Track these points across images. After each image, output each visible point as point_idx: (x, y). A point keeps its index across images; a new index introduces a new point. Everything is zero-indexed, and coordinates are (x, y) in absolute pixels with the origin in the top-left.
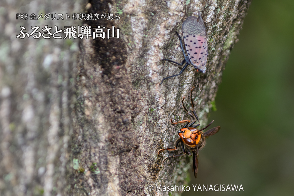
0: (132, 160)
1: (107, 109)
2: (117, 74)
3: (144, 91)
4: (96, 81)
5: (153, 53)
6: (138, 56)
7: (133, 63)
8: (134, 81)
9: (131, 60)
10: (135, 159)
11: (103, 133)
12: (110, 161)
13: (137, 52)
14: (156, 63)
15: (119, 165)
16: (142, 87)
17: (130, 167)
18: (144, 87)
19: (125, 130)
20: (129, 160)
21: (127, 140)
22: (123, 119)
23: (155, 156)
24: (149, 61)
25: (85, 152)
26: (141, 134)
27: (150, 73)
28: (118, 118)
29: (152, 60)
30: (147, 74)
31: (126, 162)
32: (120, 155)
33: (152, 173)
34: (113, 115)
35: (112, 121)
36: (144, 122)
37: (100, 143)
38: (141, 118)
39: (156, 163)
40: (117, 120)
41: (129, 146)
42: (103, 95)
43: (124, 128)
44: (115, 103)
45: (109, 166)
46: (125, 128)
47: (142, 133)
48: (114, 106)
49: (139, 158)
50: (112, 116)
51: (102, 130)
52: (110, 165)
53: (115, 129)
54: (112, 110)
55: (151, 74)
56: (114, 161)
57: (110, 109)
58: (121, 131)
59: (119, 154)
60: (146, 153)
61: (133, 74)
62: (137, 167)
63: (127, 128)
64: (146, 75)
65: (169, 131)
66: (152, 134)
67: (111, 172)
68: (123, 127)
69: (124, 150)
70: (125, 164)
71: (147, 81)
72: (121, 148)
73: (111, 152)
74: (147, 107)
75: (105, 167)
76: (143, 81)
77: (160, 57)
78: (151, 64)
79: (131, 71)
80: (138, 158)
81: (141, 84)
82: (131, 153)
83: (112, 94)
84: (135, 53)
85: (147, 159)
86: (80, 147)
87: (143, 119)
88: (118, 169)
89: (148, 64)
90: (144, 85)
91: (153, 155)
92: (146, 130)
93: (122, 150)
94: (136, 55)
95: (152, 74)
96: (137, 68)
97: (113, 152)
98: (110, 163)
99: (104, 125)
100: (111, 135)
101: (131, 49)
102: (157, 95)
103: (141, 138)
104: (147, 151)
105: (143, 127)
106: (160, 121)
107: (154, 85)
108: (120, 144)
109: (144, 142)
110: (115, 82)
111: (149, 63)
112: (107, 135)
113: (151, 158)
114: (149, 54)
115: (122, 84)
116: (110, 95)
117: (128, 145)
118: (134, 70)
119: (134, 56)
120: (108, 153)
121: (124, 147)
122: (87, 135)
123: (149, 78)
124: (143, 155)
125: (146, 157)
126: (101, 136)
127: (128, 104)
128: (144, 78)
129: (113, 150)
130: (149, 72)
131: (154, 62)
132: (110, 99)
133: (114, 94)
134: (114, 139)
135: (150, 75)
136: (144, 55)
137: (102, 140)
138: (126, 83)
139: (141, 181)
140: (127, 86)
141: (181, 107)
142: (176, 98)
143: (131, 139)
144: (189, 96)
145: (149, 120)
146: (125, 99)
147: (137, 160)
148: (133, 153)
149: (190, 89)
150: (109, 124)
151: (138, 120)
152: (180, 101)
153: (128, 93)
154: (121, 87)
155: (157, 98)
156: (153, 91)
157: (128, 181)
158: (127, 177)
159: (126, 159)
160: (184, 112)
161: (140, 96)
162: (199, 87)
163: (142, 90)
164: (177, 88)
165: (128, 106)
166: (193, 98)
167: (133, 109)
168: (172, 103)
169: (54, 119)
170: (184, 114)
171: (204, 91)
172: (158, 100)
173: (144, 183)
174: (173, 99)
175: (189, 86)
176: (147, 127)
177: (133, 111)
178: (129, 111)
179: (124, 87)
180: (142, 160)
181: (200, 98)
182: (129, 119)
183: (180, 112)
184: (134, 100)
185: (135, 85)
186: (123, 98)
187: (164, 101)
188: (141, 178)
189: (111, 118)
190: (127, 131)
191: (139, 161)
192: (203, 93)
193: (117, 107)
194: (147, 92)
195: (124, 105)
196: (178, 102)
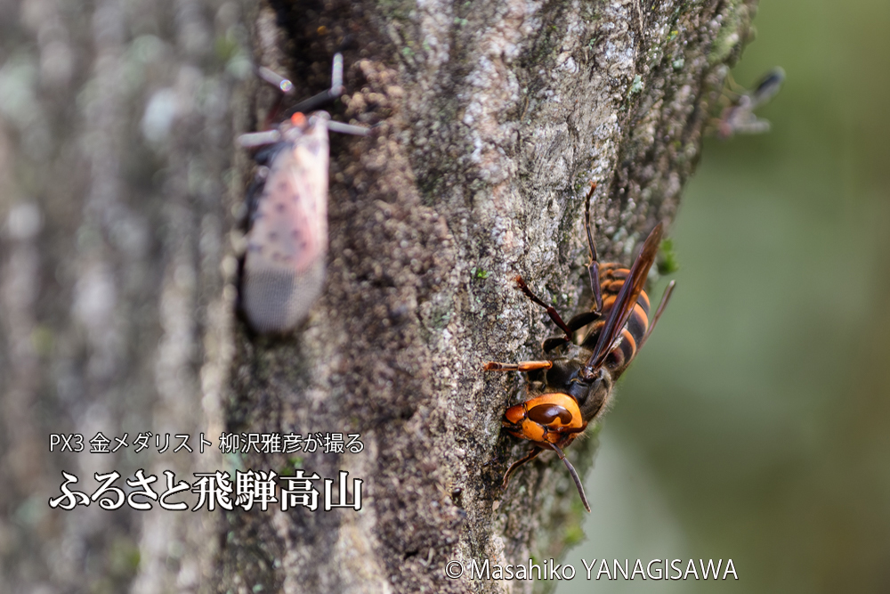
0: (418, 445)
1: (336, 274)
2: (368, 154)
3: (455, 211)
5: (484, 79)
6: (435, 90)
7: (419, 115)
8: (421, 175)
9: (414, 107)
10: (427, 445)
11: (322, 357)
13: (432, 79)
14: (495, 115)
15: (376, 464)
16: (449, 197)
17: (414, 470)
18: (454, 199)
19: (395, 344)
20: (410, 446)
21: (401, 377)
22: (389, 307)
23: (490, 431)
24: (473, 107)
25: (262, 420)
26: (444, 358)
27: (475, 147)
28: (372, 305)
29: (481, 104)
30: (465, 152)
31: (399, 455)
32: (379, 430)
33: (482, 491)
34: (357, 294)
35: (353, 315)
36: (455, 318)
37: (311, 389)
38: (447, 304)
39: (492, 454)
40: (368, 309)
41: (411, 398)
43: (392, 339)
44: (361, 252)
46: (397, 337)
47: (448, 352)
48: (359, 263)
49: (440, 438)
50: (352, 297)
51: (317, 344)
52: (345, 464)
53: (362, 342)
54: (353, 274)
55: (478, 151)
57: (346, 275)
58: (383, 348)
59: (376, 428)
60: (461, 421)
61: (419, 152)
62: (434, 469)
63: (402, 337)
64: (460, 155)
65: (534, 345)
66: (480, 355)
69: (391, 411)
70: (397, 460)
71: (466, 175)
72: (384, 405)
73: (348, 421)
74: (465, 264)
75: (328, 471)
76: (453, 177)
77: (510, 94)
78: (480, 116)
79: (412, 142)
80: (435, 439)
81: (444, 186)
82: (417, 421)
83: (354, 221)
84: (427, 80)
85: (464, 442)
86: (245, 405)
87: (452, 305)
88: (371, 480)
89: (469, 119)
90: (454, 188)
91: (484, 428)
92: (462, 343)
93: (386, 411)
94: (431, 88)
95: (484, 152)
96: (431, 132)
97: (357, 421)
98: (346, 457)
99: (325, 329)
100: (349, 361)
101: (414, 66)
102: (497, 224)
103: (447, 372)
104: (464, 415)
105: (451, 333)
106: (506, 312)
107: (488, 189)
108: (378, 394)
109: (454, 385)
110: (363, 181)
111: (471, 113)
112: (335, 363)
113: (477, 439)
114: (471, 84)
115: (385, 188)
116: (343, 226)
117: (406, 397)
118: (422, 141)
119: (423, 91)
120: (341, 423)
121: (394, 403)
122: (268, 363)
123: (474, 165)
124: (453, 428)
125: (460, 435)
126: (315, 366)
127: (407, 255)
128: (454, 167)
129: (354, 413)
130: (472, 147)
131: (490, 110)
132: (346, 240)
133: (359, 222)
134: (360, 375)
135: (476, 157)
136: (454, 87)
137: (317, 381)
138: (398, 182)
139: (449, 519)
140: (402, 194)
141: (573, 263)
142: (557, 231)
143: (417, 376)
144: (597, 226)
145: (473, 310)
146: (395, 239)
147: (432, 445)
148: (423, 421)
149: (603, 200)
150: (343, 324)
151: (434, 309)
152: (571, 242)
153: (405, 217)
154: (383, 198)
155: (498, 235)
156: (484, 211)
157: (406, 518)
158: (402, 505)
159: (401, 443)
160: (581, 281)
161: (442, 227)
162: (631, 193)
163: (448, 208)
164: (559, 198)
165: (406, 262)
166: (611, 230)
167: (422, 272)
168: (544, 250)
169: (175, 312)
170: (582, 287)
171: (644, 207)
172: (500, 240)
173: (458, 524)
174: (549, 236)
175: (599, 192)
176: (465, 332)
177: (422, 280)
178: (408, 281)
179: (392, 197)
180: (448, 447)
181: (630, 231)
182: (407, 306)
183: (569, 279)
184: (424, 243)
185: (425, 191)
186: (389, 236)
187: (521, 243)
188: (449, 508)
189: (350, 305)
190: (401, 347)
191: (440, 449)
192: (640, 213)
193: (370, 265)
194: (464, 212)
195: (391, 258)
196: (563, 245)
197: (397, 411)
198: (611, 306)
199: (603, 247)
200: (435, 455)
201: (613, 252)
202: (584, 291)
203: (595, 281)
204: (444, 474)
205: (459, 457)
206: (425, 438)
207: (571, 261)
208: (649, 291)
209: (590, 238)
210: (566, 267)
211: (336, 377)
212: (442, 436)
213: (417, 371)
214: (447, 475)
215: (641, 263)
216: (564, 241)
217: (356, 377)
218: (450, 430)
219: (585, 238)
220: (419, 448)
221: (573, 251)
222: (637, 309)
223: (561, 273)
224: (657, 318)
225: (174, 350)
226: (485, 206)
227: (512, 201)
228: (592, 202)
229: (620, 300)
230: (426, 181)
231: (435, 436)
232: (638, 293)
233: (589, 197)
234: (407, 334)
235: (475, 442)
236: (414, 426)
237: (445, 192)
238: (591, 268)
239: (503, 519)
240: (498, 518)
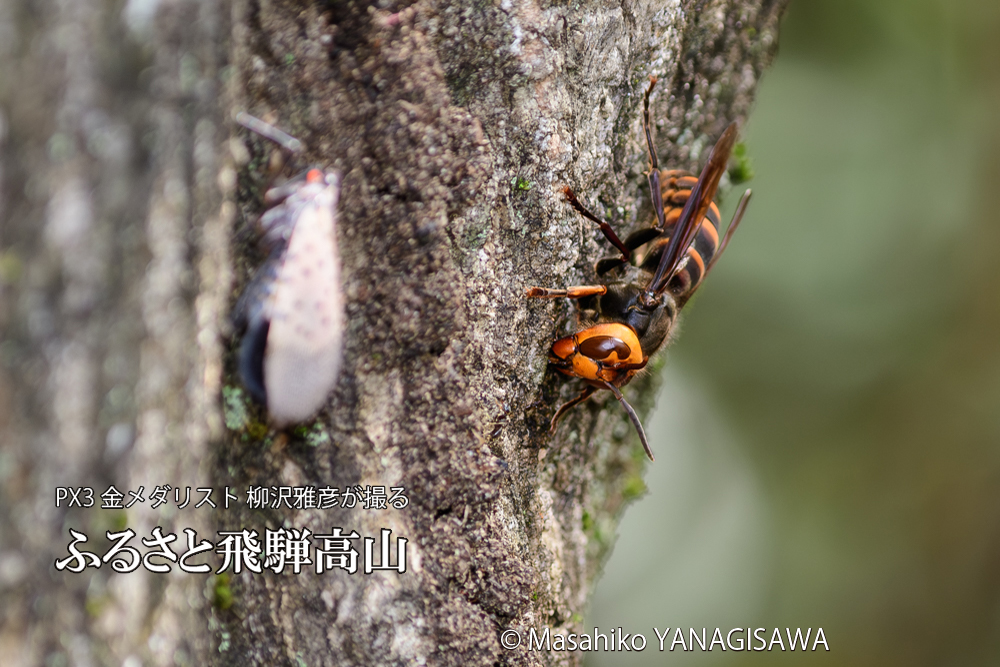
0: (451, 385)
1: (353, 187)
2: (390, 46)
3: (491, 112)
4: (307, 75)
8: (451, 70)
10: (462, 384)
12: (365, 393)
15: (402, 407)
16: (485, 95)
17: (445, 414)
18: (491, 96)
19: (422, 268)
20: (441, 386)
21: (431, 306)
22: (415, 225)
23: (535, 368)
26: (481, 284)
27: (515, 37)
28: (395, 223)
30: (502, 43)
31: (428, 396)
32: (405, 368)
33: (526, 438)
34: (378, 211)
35: (374, 234)
36: (493, 236)
38: (483, 220)
39: (537, 394)
40: (391, 227)
41: (442, 330)
42: (336, 131)
43: (419, 262)
44: (382, 160)
45: (363, 413)
46: (425, 260)
47: (485, 276)
48: (380, 174)
49: (476, 377)
50: (372, 214)
52: (366, 408)
53: (384, 266)
54: (373, 187)
55: (517, 41)
56: (383, 391)
57: (364, 187)
58: (408, 272)
59: (401, 366)
60: (500, 357)
61: (449, 43)
62: (470, 413)
63: (431, 258)
64: (497, 47)
65: (585, 267)
66: (522, 280)
67: (372, 437)
68: (415, 257)
69: (419, 346)
70: (426, 402)
71: (504, 70)
72: (411, 339)
73: (369, 358)
74: (504, 174)
75: (346, 417)
76: (489, 72)
78: (520, 2)
79: (441, 32)
80: (470, 377)
81: (479, 82)
82: (449, 357)
83: (374, 125)
85: (505, 380)
87: (489, 221)
88: (396, 426)
89: (506, 4)
90: (490, 85)
91: (527, 364)
92: (501, 265)
93: (413, 346)
95: (524, 42)
96: (462, 19)
97: (379, 357)
98: (366, 399)
100: (370, 288)
102: (541, 127)
103: (483, 299)
104: (504, 349)
105: (489, 254)
106: (553, 228)
107: (530, 85)
108: (404, 325)
109: (492, 314)
110: (383, 78)
112: (353, 290)
113: (519, 378)
115: (409, 86)
116: (362, 130)
117: (436, 329)
118: (452, 30)
120: (360, 360)
121: (422, 335)
123: (513, 58)
124: (491, 365)
125: (500, 372)
127: (435, 164)
128: (490, 60)
129: (376, 348)
130: (510, 36)
132: (366, 146)
133: (379, 126)
134: (382, 304)
135: (515, 48)
138: (425, 79)
139: (489, 470)
140: (429, 93)
141: (630, 171)
142: (611, 134)
143: (449, 304)
144: (658, 127)
145: (513, 227)
146: (422, 145)
147: (467, 384)
148: (455, 358)
149: (665, 98)
150: (362, 245)
151: (468, 227)
152: (628, 147)
153: (433, 119)
154: (407, 97)
155: (542, 139)
156: (526, 111)
157: (437, 470)
158: (432, 455)
159: (429, 383)
160: (640, 192)
161: (476, 130)
162: (696, 87)
163: (483, 109)
164: (614, 95)
165: (434, 172)
166: (674, 132)
167: (453, 183)
168: (596, 156)
169: (164, 233)
170: (640, 198)
171: (712, 105)
172: (544, 145)
173: (498, 476)
174: (601, 140)
175: (661, 88)
176: (505, 252)
177: (453, 192)
178: (437, 193)
179: (417, 96)
180: (486, 387)
181: (697, 133)
182: (437, 222)
183: (625, 189)
184: (455, 149)
185: (457, 89)
186: (414, 142)
187: (569, 148)
188: (488, 458)
189: (370, 222)
190: (430, 271)
191: (476, 389)
192: (708, 112)
193: (392, 176)
194: (502, 112)
195: (418, 167)
196: (618, 150)
197: (426, 346)
198: (675, 221)
199: (665, 152)
200: (470, 396)
201: (677, 158)
202: (643, 203)
203: (656, 191)
204: (483, 419)
205: (499, 399)
206: (458, 377)
207: (628, 169)
208: (719, 203)
209: (649, 141)
210: (622, 176)
211: (354, 307)
212: (478, 374)
213: (447, 300)
214: (484, 420)
215: (710, 171)
216: (619, 146)
217: (378, 306)
218: (488, 367)
219: (644, 142)
220: (452, 388)
221: (630, 157)
222: (706, 224)
223: (616, 182)
224: (730, 232)
225: (163, 277)
226: (527, 106)
227: (558, 99)
228: (652, 99)
229: (686, 214)
230: (458, 77)
231: (470, 374)
232: (707, 206)
233: (648, 94)
234: (437, 255)
235: (518, 381)
236: (445, 363)
237: (479, 90)
238: (652, 177)
239: (551, 469)
240: (545, 469)
